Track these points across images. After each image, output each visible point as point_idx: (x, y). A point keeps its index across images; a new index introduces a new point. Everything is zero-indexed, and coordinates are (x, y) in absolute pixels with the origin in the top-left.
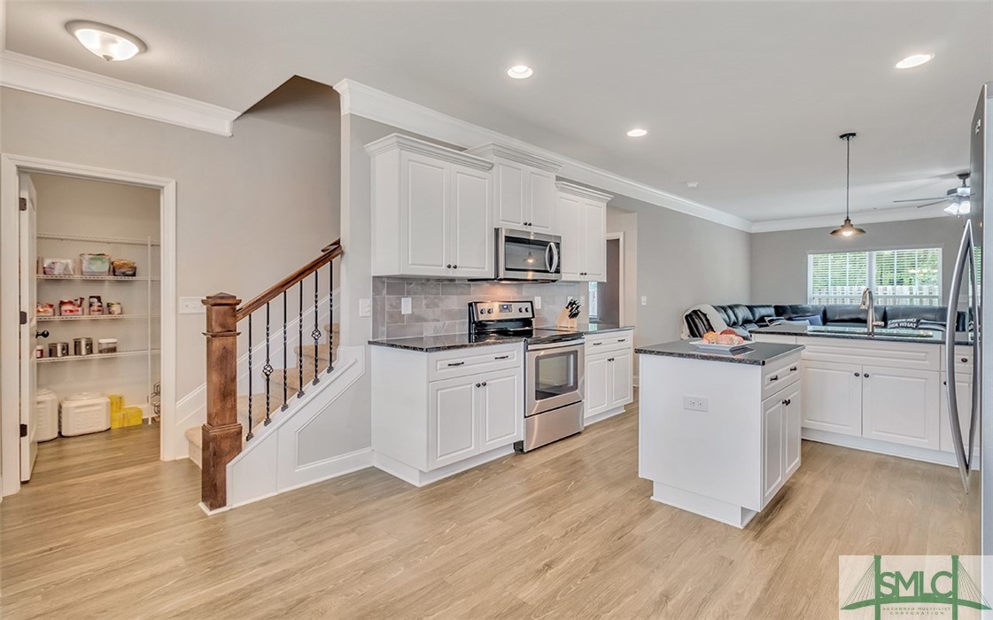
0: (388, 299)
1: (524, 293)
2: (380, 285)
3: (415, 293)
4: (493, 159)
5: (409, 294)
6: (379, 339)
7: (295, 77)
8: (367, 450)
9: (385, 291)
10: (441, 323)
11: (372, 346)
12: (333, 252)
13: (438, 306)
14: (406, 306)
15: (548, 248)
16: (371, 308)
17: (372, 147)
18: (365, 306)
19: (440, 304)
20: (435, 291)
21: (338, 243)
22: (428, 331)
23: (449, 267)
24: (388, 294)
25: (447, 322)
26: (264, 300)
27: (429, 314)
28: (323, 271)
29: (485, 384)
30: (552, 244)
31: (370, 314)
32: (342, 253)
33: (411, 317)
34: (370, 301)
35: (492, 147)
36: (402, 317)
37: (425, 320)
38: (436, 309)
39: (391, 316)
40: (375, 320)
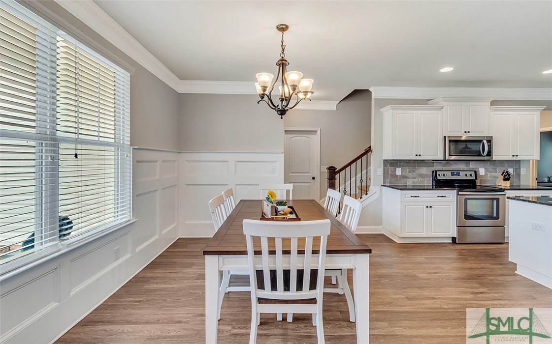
0: (390, 169)
1: (471, 167)
2: (386, 163)
3: (403, 166)
4: (443, 104)
5: (400, 167)
6: (386, 184)
7: (355, 90)
8: (381, 227)
9: (389, 165)
10: (417, 180)
11: (383, 187)
12: (368, 150)
13: (414, 172)
14: (399, 172)
15: (482, 144)
16: (382, 172)
17: (383, 110)
18: (380, 171)
19: (416, 171)
20: (413, 165)
21: (370, 147)
22: (410, 182)
23: (417, 155)
24: (390, 166)
25: (420, 179)
26: (344, 168)
27: (410, 175)
28: (364, 158)
29: (431, 207)
30: (485, 141)
31: (382, 174)
32: (371, 151)
33: (401, 176)
34: (382, 169)
35: (442, 99)
36: (396, 176)
37: (408, 178)
38: (414, 173)
39: (392, 175)
40: (384, 177)
